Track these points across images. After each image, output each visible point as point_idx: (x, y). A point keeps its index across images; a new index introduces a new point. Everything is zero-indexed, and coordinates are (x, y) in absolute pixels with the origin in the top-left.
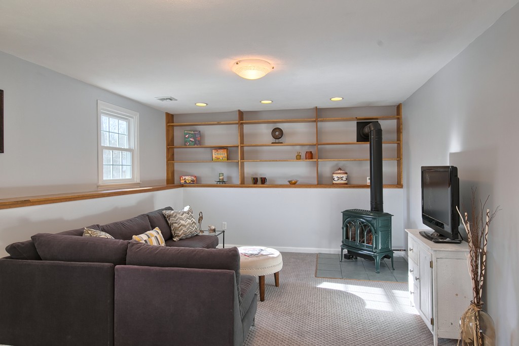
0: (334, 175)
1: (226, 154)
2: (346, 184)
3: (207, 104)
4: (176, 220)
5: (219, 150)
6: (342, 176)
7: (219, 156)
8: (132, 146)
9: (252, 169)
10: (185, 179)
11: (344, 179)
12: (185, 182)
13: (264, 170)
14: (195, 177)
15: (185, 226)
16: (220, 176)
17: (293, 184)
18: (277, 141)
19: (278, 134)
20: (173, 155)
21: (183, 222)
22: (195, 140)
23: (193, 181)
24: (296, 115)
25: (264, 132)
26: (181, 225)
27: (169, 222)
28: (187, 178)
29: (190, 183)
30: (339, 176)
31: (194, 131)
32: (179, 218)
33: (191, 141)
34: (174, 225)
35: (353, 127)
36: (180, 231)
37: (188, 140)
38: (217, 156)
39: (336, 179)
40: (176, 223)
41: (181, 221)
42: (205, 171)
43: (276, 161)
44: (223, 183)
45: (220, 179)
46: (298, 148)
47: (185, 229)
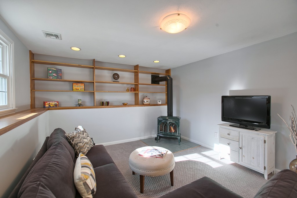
0: (144, 100)
1: (84, 87)
2: (149, 104)
3: (80, 49)
4: (80, 140)
5: (78, 84)
6: (148, 100)
7: (78, 88)
8: (7, 73)
9: (99, 97)
10: (49, 103)
11: (149, 102)
12: (49, 106)
13: (107, 97)
14: (58, 102)
15: (87, 143)
16: (79, 101)
17: (125, 105)
18: (116, 81)
19: (116, 77)
20: (34, 85)
21: (85, 140)
22: (58, 76)
23: (56, 105)
24: (125, 68)
25: (107, 75)
26: (85, 143)
27: (73, 143)
28: (51, 103)
29: (53, 107)
30: (147, 100)
31: (56, 69)
32: (82, 137)
33: (54, 75)
34: (79, 144)
35: (149, 77)
36: (85, 149)
37: (51, 74)
38: (76, 87)
39: (146, 102)
40: (80, 142)
41: (84, 140)
42: (64, 98)
43: (118, 92)
44: (80, 106)
45: (78, 103)
46: (125, 85)
47: (88, 146)
